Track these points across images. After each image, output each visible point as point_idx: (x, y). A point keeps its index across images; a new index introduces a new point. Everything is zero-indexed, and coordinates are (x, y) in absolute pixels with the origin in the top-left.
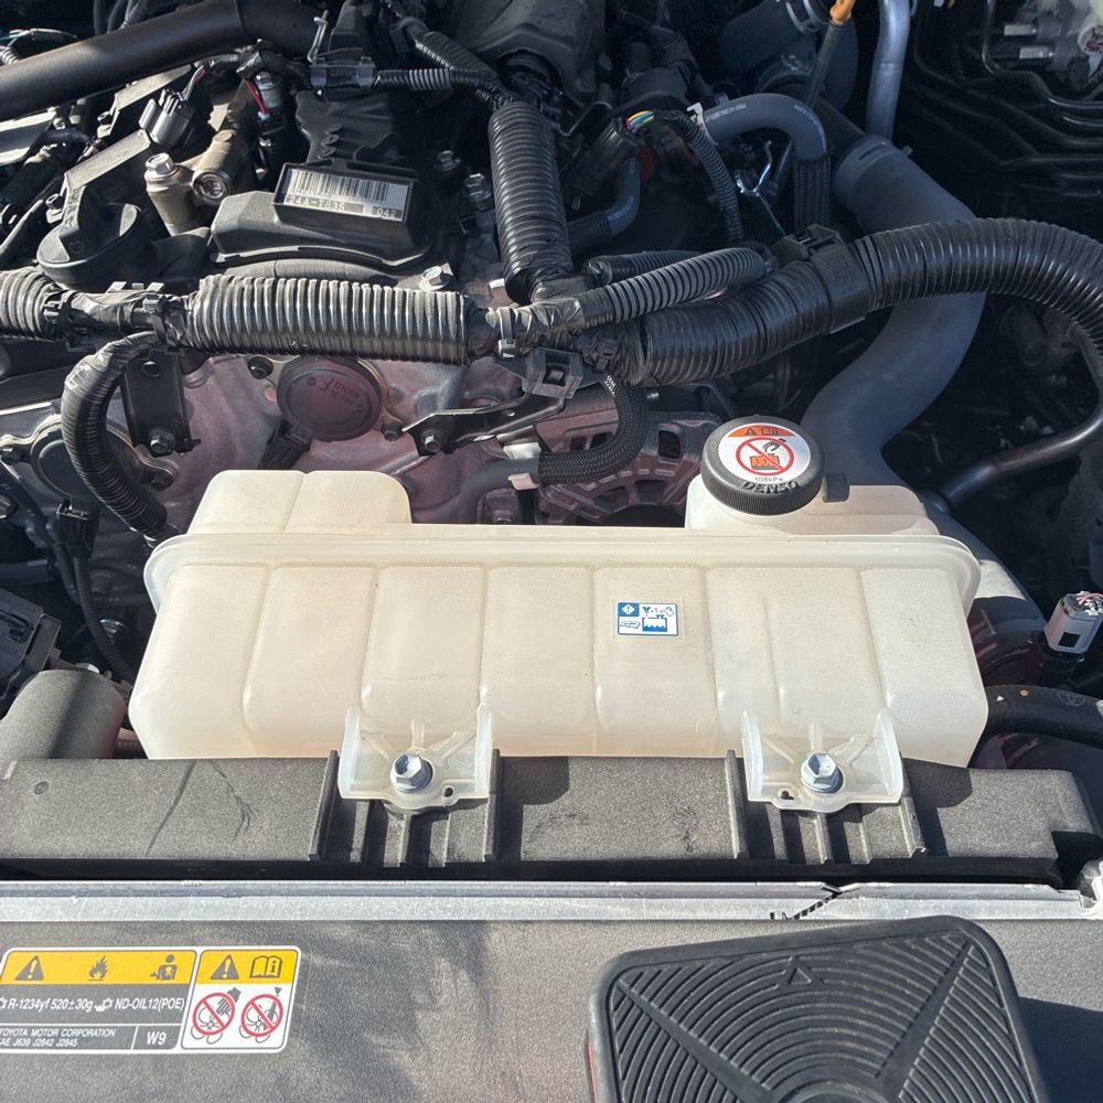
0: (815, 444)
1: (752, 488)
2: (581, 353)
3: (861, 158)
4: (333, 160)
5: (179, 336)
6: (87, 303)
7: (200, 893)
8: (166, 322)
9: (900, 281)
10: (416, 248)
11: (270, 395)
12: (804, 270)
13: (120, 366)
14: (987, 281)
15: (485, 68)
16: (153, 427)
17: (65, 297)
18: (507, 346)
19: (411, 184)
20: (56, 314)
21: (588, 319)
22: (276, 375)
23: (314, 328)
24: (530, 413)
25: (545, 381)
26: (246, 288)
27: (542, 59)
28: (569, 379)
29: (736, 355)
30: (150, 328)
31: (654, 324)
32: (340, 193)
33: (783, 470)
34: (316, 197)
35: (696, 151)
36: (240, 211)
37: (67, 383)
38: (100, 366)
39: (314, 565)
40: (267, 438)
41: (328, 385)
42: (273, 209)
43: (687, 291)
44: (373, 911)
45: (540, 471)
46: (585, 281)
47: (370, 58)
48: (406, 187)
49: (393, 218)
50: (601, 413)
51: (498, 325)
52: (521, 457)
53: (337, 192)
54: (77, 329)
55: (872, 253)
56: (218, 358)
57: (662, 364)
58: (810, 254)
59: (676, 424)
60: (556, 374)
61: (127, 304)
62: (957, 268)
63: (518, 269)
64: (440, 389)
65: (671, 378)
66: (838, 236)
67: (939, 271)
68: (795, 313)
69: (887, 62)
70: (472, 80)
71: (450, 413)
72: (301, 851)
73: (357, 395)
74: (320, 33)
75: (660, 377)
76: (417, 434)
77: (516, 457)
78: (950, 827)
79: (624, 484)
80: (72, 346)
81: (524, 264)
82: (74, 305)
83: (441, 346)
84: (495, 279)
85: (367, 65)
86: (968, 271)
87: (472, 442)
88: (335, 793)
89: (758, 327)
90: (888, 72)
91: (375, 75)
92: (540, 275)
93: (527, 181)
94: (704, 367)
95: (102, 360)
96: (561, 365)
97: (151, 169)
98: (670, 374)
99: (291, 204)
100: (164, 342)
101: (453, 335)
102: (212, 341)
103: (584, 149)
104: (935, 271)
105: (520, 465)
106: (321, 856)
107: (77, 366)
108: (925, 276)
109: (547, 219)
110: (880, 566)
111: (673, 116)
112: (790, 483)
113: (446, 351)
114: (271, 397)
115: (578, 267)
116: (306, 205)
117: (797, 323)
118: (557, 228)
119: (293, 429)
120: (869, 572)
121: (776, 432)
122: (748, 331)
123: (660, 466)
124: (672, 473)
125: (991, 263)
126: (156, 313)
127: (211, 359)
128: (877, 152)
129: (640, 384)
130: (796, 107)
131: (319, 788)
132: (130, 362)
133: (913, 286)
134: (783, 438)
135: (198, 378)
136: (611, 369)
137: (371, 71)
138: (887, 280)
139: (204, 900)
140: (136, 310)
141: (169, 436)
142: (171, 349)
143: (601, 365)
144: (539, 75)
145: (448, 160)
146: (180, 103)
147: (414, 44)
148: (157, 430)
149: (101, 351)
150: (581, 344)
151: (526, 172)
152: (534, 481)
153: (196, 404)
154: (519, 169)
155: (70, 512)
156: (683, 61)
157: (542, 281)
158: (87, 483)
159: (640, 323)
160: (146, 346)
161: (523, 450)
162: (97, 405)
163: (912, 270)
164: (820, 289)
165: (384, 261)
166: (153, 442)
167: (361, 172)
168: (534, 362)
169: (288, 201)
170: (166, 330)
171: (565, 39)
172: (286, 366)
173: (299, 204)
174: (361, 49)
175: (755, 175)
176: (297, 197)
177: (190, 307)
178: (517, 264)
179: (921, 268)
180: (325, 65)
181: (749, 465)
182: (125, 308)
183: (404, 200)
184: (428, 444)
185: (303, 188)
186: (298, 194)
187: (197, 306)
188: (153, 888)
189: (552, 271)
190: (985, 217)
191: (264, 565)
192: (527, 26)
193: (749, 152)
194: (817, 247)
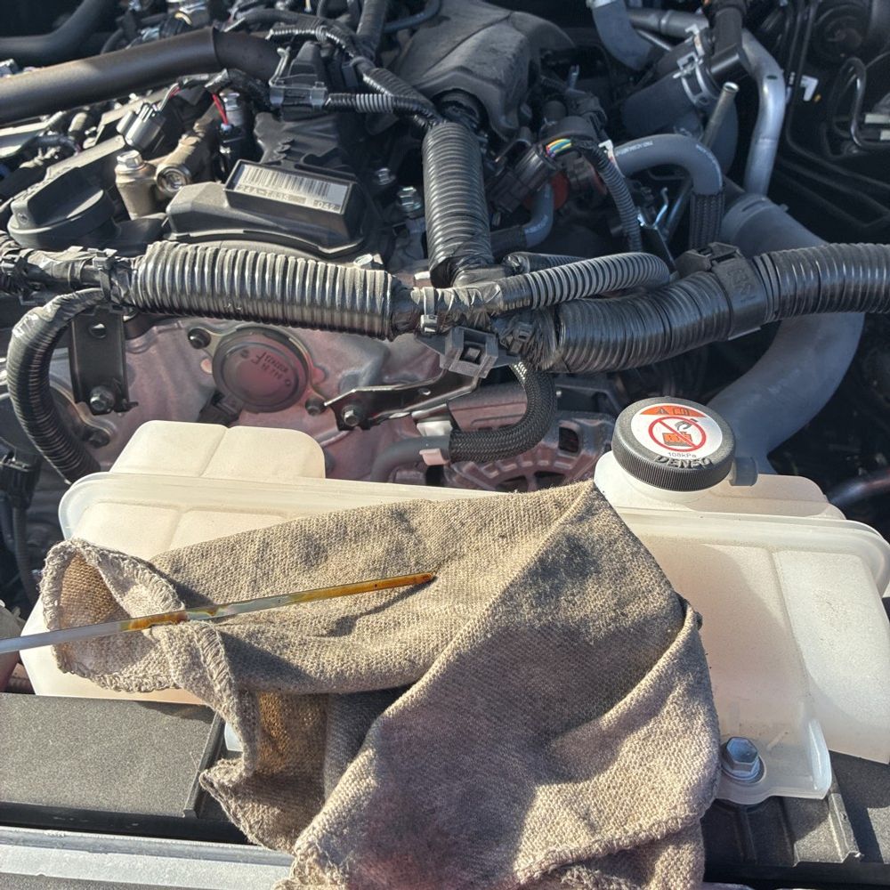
0: (726, 426)
1: (665, 462)
2: (497, 336)
3: (744, 210)
4: (282, 161)
5: (123, 293)
6: (43, 260)
7: (64, 846)
8: (112, 279)
9: (795, 294)
10: (352, 239)
11: (206, 365)
12: (706, 278)
13: (66, 318)
14: (877, 300)
15: (422, 99)
16: (95, 386)
17: (23, 253)
18: (429, 321)
19: (351, 186)
20: (12, 266)
21: (506, 302)
22: (213, 347)
23: (249, 293)
24: (445, 392)
25: (462, 358)
26: (190, 253)
27: (473, 97)
28: (485, 358)
29: (643, 349)
30: (97, 284)
31: (568, 312)
32: (286, 187)
33: (696, 448)
34: (264, 188)
35: (606, 180)
36: (194, 196)
37: (15, 331)
38: (47, 316)
39: (225, 510)
40: (201, 407)
41: (260, 358)
42: (224, 196)
43: (601, 284)
44: (248, 880)
45: (451, 447)
46: (505, 271)
47: (323, 83)
48: (346, 187)
49: (331, 210)
50: (508, 407)
51: (422, 302)
52: (433, 435)
53: (283, 187)
54: (31, 283)
55: (770, 268)
56: (162, 327)
57: (574, 351)
58: (712, 265)
59: (575, 422)
60: (473, 353)
61: (78, 261)
62: (849, 287)
63: (443, 258)
64: (363, 370)
65: (580, 366)
66: (738, 251)
67: (833, 287)
68: (698, 317)
69: (764, 138)
70: (411, 106)
71: (369, 389)
72: (177, 806)
73: (286, 370)
74: (282, 64)
75: (571, 363)
76: (338, 408)
77: (428, 434)
78: (883, 830)
79: (525, 474)
80: (25, 299)
81: (448, 253)
82: (30, 260)
83: (366, 319)
84: (420, 271)
85: (319, 89)
86: (860, 289)
87: (388, 419)
88: (221, 743)
89: (664, 327)
90: (765, 146)
91: (326, 97)
92: (463, 264)
93: (456, 184)
94: (612, 358)
95: (49, 310)
96: (477, 344)
97: (122, 163)
98: (579, 362)
99: (240, 191)
100: (109, 299)
101: (379, 308)
102: (153, 301)
103: (506, 171)
104: (829, 287)
105: (432, 441)
106: (197, 814)
107: (26, 315)
108: (819, 292)
109: (472, 216)
110: (792, 548)
111: (588, 145)
112: (703, 459)
113: (372, 324)
114: (207, 368)
115: (499, 260)
116: (254, 193)
117: (700, 324)
118: (480, 225)
119: (224, 399)
120: (781, 553)
121: (688, 413)
122: (655, 329)
123: (559, 458)
124: (570, 466)
125: (881, 283)
126: (104, 270)
127: (155, 328)
128: (758, 206)
129: (551, 368)
130: (698, 146)
131: (205, 738)
132: (76, 315)
133: (807, 300)
134: (694, 418)
135: (141, 344)
136: (524, 353)
137: (323, 94)
138: (783, 293)
139: (67, 854)
140: (85, 267)
141: (109, 396)
142: (116, 307)
143: (515, 349)
144: (470, 111)
145: (384, 176)
146: (154, 111)
147: (362, 77)
148: (99, 388)
149: (50, 303)
150: (497, 326)
151: (455, 176)
152: (445, 457)
153: (138, 370)
154: (449, 174)
155: (13, 463)
156: (595, 112)
157: (465, 269)
158: (27, 431)
159: (555, 311)
160: (93, 303)
161: (436, 427)
162: (40, 353)
163: (808, 286)
164: (721, 297)
165: (320, 248)
166: (93, 400)
167: (307, 173)
168: (453, 339)
169: (239, 188)
170: (111, 288)
171: (495, 82)
172: (224, 338)
173: (247, 192)
174: (315, 75)
175: (654, 212)
176: (246, 187)
177: (136, 267)
178: (442, 253)
179: (816, 284)
180: (284, 87)
181: (662, 441)
182: (76, 265)
183: (343, 196)
184: (347, 419)
185: (253, 180)
186: (247, 184)
187: (143, 266)
188: (16, 835)
189: (473, 261)
190: (875, 243)
191: (175, 507)
192: (462, 69)
193: (648, 194)
194: (720, 260)
